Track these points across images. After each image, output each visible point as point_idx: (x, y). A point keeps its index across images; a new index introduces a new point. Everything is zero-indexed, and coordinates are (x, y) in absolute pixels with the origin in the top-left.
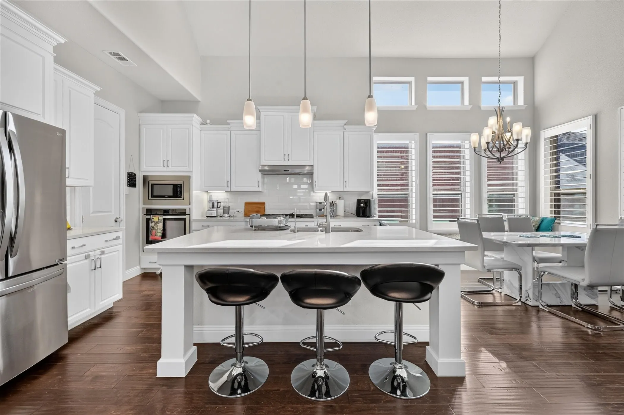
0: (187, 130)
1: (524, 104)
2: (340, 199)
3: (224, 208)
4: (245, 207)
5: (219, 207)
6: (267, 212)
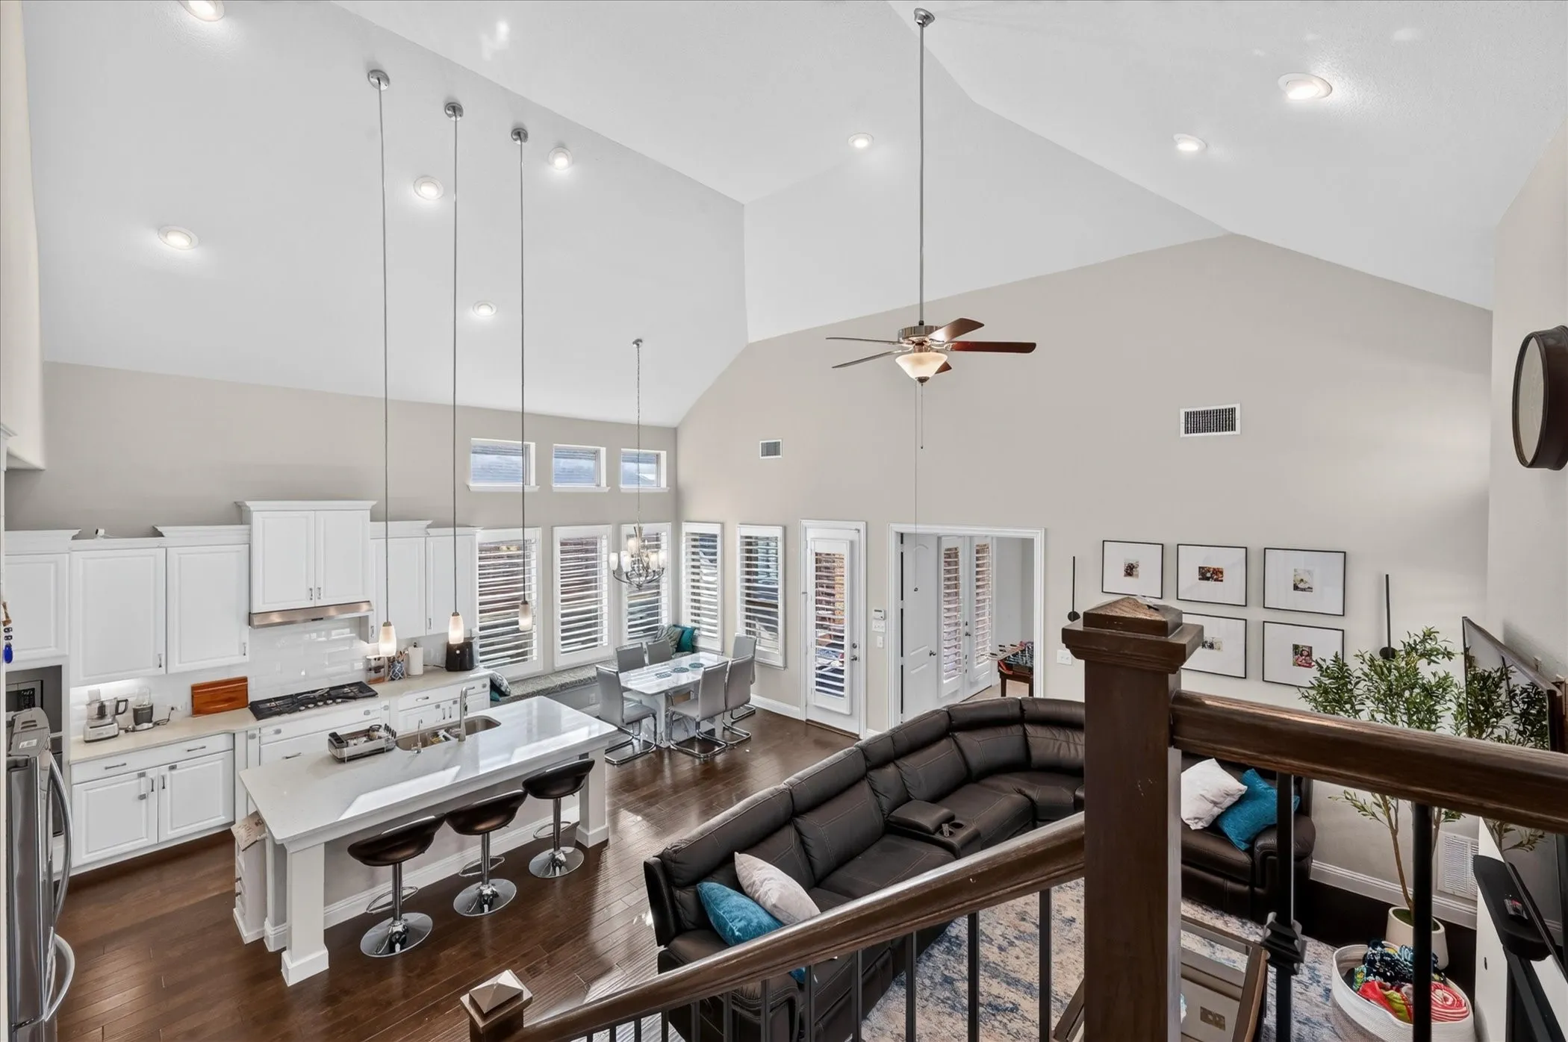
0: (53, 566)
1: (667, 486)
2: (415, 646)
3: (136, 711)
4: (192, 696)
5: (123, 709)
6: (253, 696)
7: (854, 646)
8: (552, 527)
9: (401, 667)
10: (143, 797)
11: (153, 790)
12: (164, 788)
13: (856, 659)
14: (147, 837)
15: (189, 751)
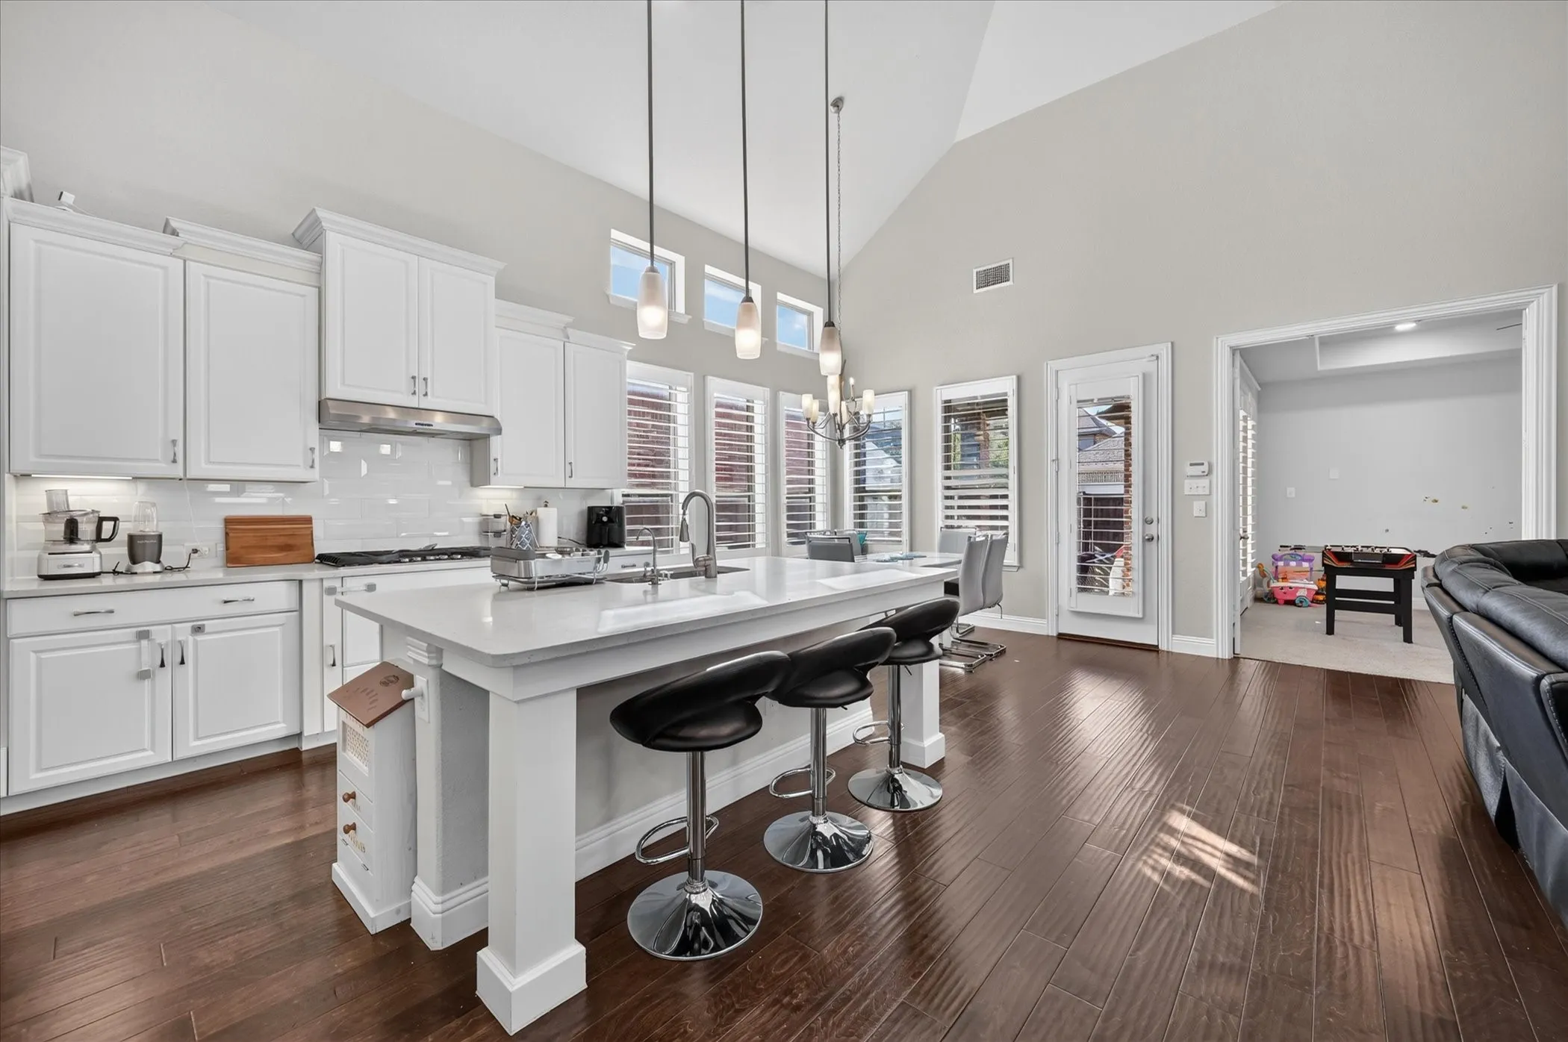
2: (546, 506)
3: (132, 539)
4: (227, 534)
5: (108, 537)
6: (321, 547)
7: (1148, 522)
8: (704, 376)
9: (530, 531)
10: (143, 675)
11: (162, 665)
12: (182, 662)
13: (1151, 539)
14: (153, 749)
15: (226, 602)
